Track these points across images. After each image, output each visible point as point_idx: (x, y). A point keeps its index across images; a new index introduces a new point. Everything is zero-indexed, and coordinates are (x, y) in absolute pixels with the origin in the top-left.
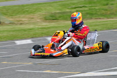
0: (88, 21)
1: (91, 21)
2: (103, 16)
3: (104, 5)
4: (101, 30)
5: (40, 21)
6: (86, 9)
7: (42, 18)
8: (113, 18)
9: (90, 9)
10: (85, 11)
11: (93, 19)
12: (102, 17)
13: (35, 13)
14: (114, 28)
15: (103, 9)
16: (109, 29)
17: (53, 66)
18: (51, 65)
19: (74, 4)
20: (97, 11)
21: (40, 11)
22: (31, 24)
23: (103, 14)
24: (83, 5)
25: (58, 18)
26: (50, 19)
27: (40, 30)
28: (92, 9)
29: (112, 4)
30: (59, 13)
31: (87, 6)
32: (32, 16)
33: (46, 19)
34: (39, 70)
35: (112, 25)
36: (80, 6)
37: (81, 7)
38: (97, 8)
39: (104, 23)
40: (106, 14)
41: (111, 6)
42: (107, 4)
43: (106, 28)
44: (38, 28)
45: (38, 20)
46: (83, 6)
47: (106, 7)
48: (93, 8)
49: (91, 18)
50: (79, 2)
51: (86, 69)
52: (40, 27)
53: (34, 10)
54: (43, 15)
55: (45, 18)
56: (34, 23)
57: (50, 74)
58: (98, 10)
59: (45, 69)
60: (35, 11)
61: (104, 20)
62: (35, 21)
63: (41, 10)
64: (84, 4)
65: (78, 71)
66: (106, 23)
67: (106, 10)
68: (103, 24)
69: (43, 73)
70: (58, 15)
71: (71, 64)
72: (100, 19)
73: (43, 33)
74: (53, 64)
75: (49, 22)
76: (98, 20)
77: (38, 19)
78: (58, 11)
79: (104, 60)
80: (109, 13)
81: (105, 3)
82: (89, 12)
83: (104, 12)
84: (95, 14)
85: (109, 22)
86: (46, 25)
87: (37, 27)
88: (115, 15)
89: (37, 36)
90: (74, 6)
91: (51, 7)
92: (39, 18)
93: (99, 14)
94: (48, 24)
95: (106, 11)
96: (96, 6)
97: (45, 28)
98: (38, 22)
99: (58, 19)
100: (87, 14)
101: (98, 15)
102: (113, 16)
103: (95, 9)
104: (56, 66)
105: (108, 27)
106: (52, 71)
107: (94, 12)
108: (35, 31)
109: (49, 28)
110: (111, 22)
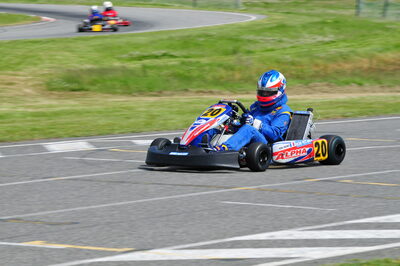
1: (182, 99)
2: (222, 84)
3: (226, 53)
5: (34, 93)
6: (173, 62)
7: (40, 85)
8: (248, 93)
9: (183, 63)
10: (167, 67)
11: (191, 92)
12: (215, 89)
13: (19, 70)
15: (220, 65)
17: (53, 228)
18: (48, 226)
19: (137, 46)
20: (204, 70)
21: (35, 64)
22: (5, 101)
23: (222, 78)
24: (164, 52)
25: (86, 87)
26: (64, 89)
27: (29, 118)
28: (190, 62)
29: (249, 52)
30: (90, 71)
31: (175, 54)
32: (9, 79)
33: (50, 88)
34: (11, 239)
36: (156, 53)
37: (157, 57)
38: (204, 61)
40: (230, 80)
41: (245, 57)
42: (235, 52)
44: (25, 115)
45: (28, 91)
46: (164, 55)
47: (231, 60)
48: (193, 60)
49: (186, 90)
50: (153, 42)
51: (150, 241)
52: (30, 110)
53: (17, 60)
54: (43, 75)
55: (48, 84)
56: (13, 99)
57: (41, 250)
58: (207, 68)
59: (29, 237)
60: (19, 64)
62: (17, 93)
63: (39, 59)
64: (168, 47)
65: (127, 246)
67: (232, 69)
69: (22, 249)
70: (86, 78)
71: (108, 223)
72: (211, 92)
73: (35, 130)
74: (54, 221)
75: (60, 97)
76: (205, 96)
77: (28, 87)
78: (89, 66)
79: (206, 213)
80: (238, 76)
81: (230, 48)
82: (181, 72)
83: (222, 73)
84: (199, 78)
86: (50, 106)
87: (20, 110)
89: (17, 137)
90: (137, 53)
91: (67, 54)
92: (30, 84)
93: (209, 77)
94: (54, 103)
95: (230, 73)
96: (203, 56)
97: (43, 115)
98: (26, 95)
99: (87, 90)
100: (176, 76)
101: (205, 81)
102: (248, 86)
103: (198, 62)
104: (64, 227)
106: (49, 242)
107: (195, 74)
108: (13, 122)
109: (57, 114)
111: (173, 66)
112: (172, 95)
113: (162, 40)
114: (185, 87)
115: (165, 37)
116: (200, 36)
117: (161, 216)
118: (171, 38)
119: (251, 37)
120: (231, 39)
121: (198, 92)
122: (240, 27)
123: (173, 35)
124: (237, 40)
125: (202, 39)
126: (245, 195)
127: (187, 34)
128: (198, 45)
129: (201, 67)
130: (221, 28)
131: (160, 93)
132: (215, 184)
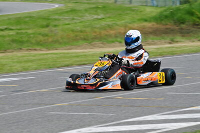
0: (14, 53)
1: (19, 54)
2: (41, 45)
3: (43, 27)
4: (36, 69)
6: (11, 33)
8: (56, 49)
9: (17, 33)
10: (9, 36)
11: (24, 50)
12: (38, 48)
14: (59, 65)
15: (40, 34)
16: (50, 68)
20: (30, 37)
23: (41, 41)
24: (5, 27)
28: (22, 32)
29: (55, 26)
31: (12, 28)
35: (56, 61)
37: (2, 30)
38: (30, 31)
39: (41, 57)
40: (46, 42)
41: (54, 29)
42: (47, 26)
43: (45, 65)
46: (6, 29)
47: (45, 31)
49: (21, 49)
58: (32, 36)
61: (42, 53)
64: (8, 24)
66: (46, 56)
67: (47, 35)
68: (40, 60)
72: (35, 50)
76: (32, 52)
79: (40, 120)
80: (50, 40)
81: (45, 23)
82: (17, 38)
83: (41, 38)
84: (27, 41)
85: (49, 55)
88: (60, 43)
93: (33, 41)
95: (46, 38)
96: (29, 29)
100: (13, 41)
101: (32, 43)
102: (57, 45)
103: (26, 32)
105: (49, 65)
107: (25, 39)
110: (54, 56)
111: (12, 35)
112: (13, 52)
113: (4, 20)
114: (20, 47)
115: (6, 18)
116: (26, 17)
117: (14, 123)
118: (9, 19)
119: (56, 17)
120: (44, 19)
121: (27, 50)
122: (49, 11)
123: (10, 17)
124: (48, 19)
125: (28, 19)
126: (61, 108)
127: (18, 16)
128: (26, 23)
129: (28, 35)
130: (38, 12)
131: (5, 51)
132: (43, 102)
